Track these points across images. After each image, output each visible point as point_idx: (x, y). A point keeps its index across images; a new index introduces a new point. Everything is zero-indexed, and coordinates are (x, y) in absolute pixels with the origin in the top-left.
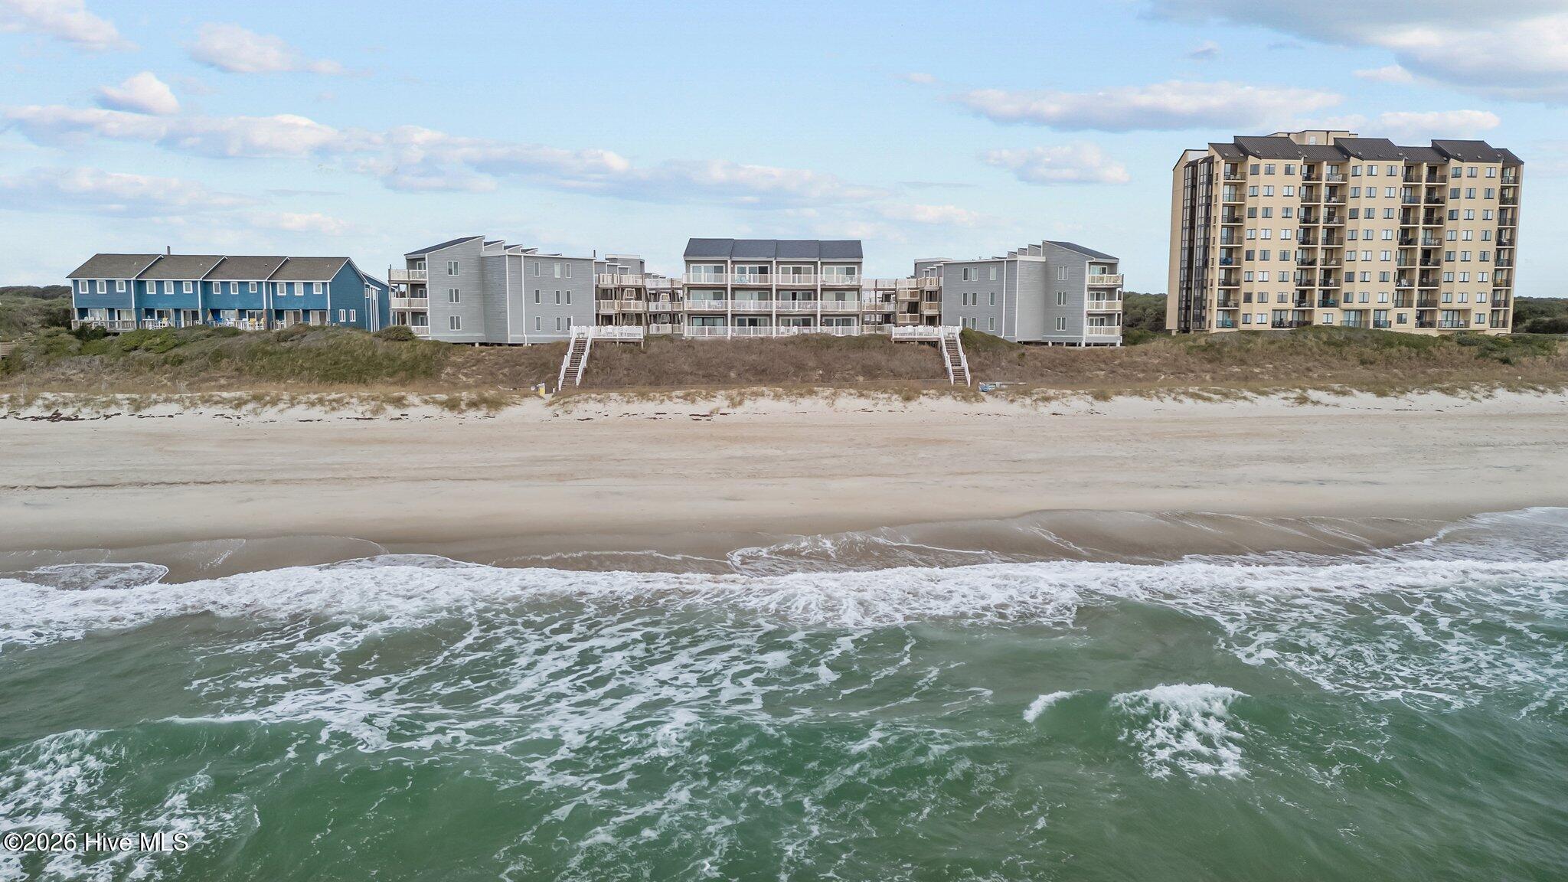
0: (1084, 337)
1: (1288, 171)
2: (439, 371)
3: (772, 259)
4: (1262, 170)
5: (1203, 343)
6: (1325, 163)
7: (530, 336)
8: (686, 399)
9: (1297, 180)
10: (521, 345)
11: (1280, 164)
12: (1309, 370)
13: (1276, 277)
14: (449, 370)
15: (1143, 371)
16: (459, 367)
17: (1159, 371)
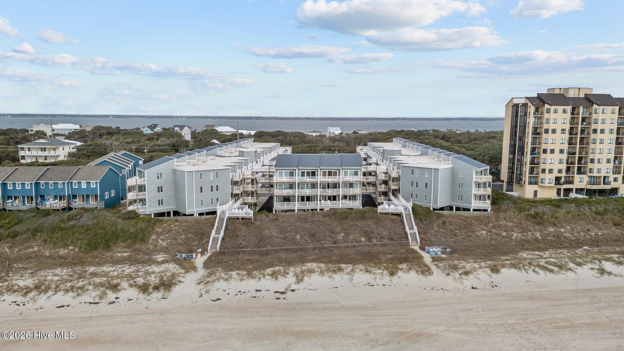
0: (472, 206)
1: (564, 111)
2: (149, 238)
3: (318, 168)
4: (552, 111)
5: (533, 213)
6: (581, 107)
7: (197, 209)
8: (272, 277)
9: (568, 116)
10: (193, 215)
11: (560, 108)
12: (589, 230)
13: (557, 161)
14: (154, 237)
15: (505, 231)
16: (159, 234)
17: (513, 231)
